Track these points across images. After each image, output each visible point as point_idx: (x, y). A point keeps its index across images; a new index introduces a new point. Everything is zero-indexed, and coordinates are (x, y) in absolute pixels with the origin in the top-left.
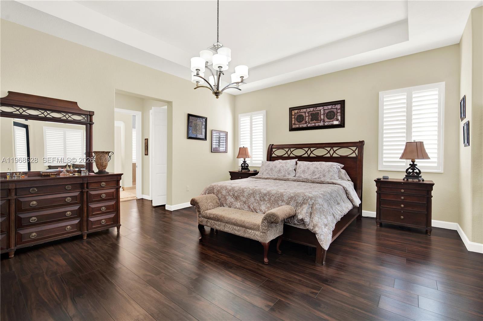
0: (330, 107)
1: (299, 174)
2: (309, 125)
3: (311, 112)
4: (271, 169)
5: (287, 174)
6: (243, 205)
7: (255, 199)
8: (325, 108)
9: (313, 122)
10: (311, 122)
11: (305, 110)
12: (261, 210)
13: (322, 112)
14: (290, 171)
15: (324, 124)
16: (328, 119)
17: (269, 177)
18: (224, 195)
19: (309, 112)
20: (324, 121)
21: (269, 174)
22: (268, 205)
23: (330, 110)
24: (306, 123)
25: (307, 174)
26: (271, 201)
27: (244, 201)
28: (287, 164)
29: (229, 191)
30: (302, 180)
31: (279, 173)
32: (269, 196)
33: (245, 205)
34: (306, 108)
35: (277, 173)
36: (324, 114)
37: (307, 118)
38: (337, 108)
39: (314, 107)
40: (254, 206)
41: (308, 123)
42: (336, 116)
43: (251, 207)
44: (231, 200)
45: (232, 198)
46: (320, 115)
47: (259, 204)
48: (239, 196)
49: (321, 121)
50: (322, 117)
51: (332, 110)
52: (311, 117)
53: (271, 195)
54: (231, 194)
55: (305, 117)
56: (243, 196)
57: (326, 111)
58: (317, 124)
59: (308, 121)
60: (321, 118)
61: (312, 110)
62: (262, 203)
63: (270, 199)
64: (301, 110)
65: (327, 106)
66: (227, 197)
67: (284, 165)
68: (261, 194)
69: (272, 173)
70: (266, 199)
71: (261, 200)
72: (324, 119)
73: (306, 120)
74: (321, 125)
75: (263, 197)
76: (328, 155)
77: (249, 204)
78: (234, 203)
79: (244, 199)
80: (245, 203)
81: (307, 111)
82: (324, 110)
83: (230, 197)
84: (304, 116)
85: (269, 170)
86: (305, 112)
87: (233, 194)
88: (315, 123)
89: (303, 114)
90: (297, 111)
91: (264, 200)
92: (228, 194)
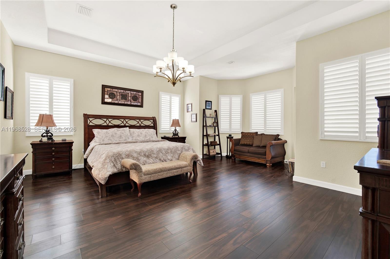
0: (135, 93)
1: (135, 138)
2: (120, 102)
3: (121, 93)
4: (112, 136)
5: (127, 139)
6: (155, 160)
7: (163, 154)
8: (131, 93)
9: (123, 100)
10: (121, 100)
11: (116, 90)
12: (168, 159)
13: (130, 95)
14: (129, 136)
15: (131, 103)
16: (133, 100)
17: (111, 142)
18: (136, 157)
19: (120, 92)
20: (131, 101)
21: (111, 140)
22: (172, 155)
23: (135, 95)
24: (117, 100)
25: (142, 137)
26: (173, 152)
27: (156, 157)
28: (125, 131)
29: (139, 153)
30: (146, 141)
31: (120, 138)
32: (170, 149)
33: (156, 159)
34: (118, 89)
35: (118, 139)
36: (131, 97)
37: (118, 96)
38: (139, 95)
39: (124, 90)
40: (164, 158)
41: (119, 101)
42: (138, 99)
43: (162, 159)
44: (144, 159)
45: (144, 157)
46: (128, 96)
47: (166, 156)
48: (150, 155)
49: (128, 101)
50: (130, 98)
51: (136, 95)
52: (121, 97)
53: (171, 149)
54: (143, 155)
55: (116, 96)
56: (154, 154)
57: (132, 95)
58: (126, 103)
59: (119, 99)
60: (128, 99)
61: (122, 92)
62: (167, 155)
63: (171, 152)
64: (114, 89)
65: (133, 91)
66: (140, 158)
67: (123, 132)
68: (165, 150)
69: (113, 139)
70: (169, 152)
71: (166, 153)
72: (131, 100)
73: (118, 98)
74: (128, 103)
75: (167, 151)
76: (138, 125)
77: (160, 157)
78: (147, 160)
79: (155, 156)
80: (156, 158)
81: (118, 92)
82: (131, 94)
83: (143, 157)
84: (116, 94)
85: (111, 136)
86: (117, 92)
87: (144, 154)
88: (124, 102)
89: (115, 93)
90: (110, 89)
91: (168, 153)
92: (139, 155)
